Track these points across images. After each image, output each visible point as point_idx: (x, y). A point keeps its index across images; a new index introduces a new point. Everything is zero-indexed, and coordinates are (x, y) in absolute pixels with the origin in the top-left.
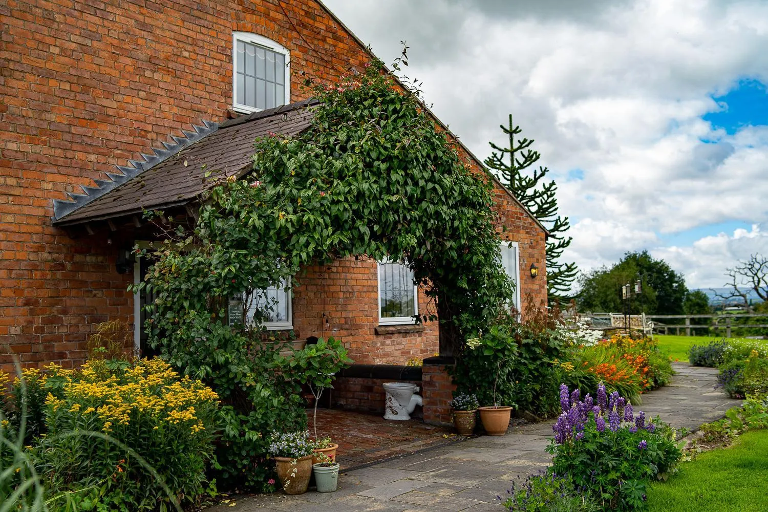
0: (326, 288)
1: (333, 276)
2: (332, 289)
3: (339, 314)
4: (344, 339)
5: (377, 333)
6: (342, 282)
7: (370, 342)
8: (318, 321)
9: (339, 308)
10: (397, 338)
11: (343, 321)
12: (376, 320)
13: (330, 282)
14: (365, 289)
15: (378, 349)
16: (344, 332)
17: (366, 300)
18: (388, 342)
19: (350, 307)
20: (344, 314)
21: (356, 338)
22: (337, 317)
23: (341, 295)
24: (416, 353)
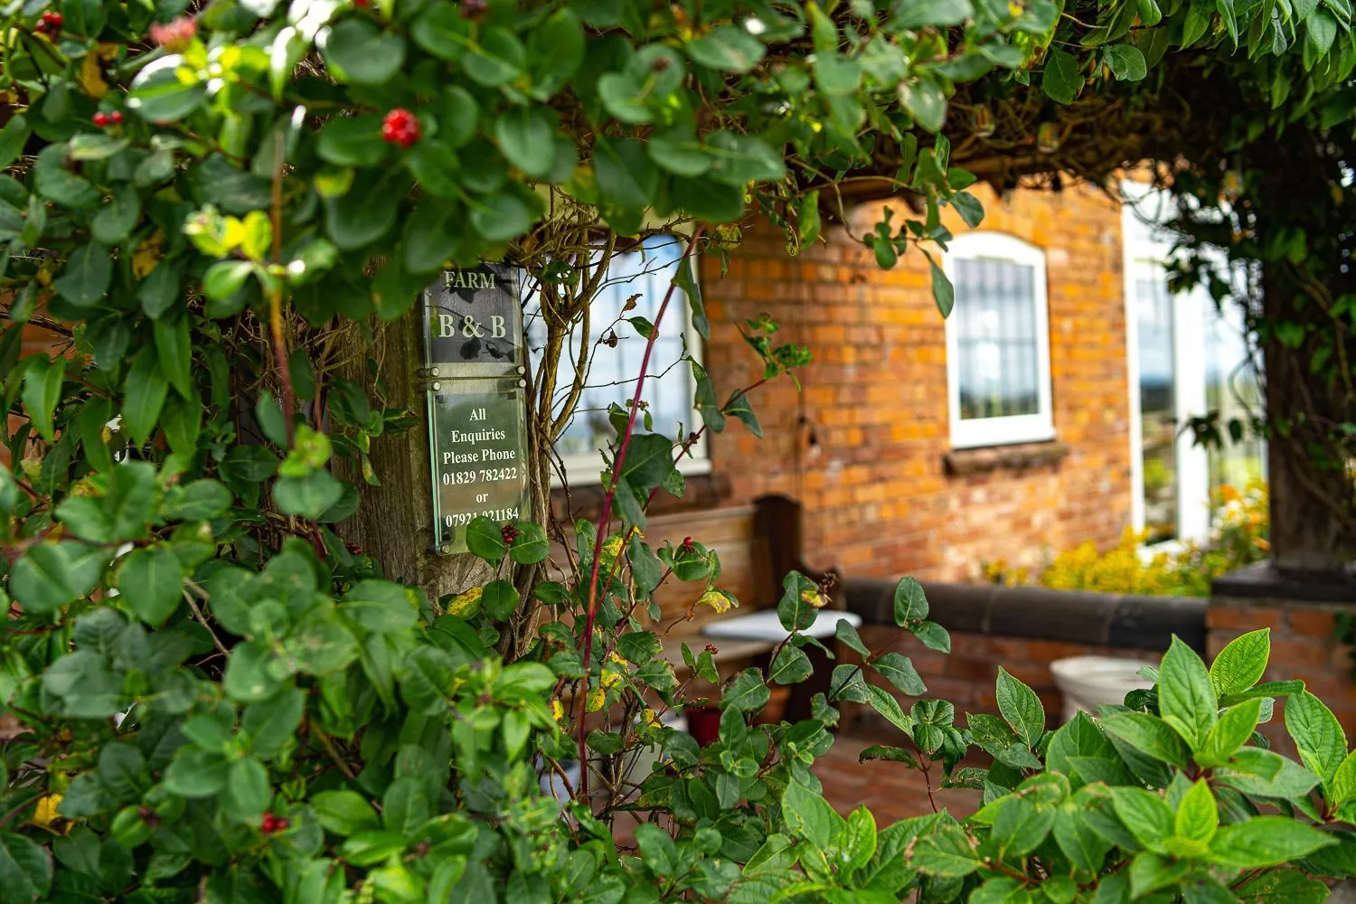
0: (806, 334)
1: (823, 294)
2: (824, 335)
3: (844, 416)
4: (862, 495)
5: (950, 470)
6: (849, 314)
7: (930, 499)
8: (784, 441)
9: (845, 396)
10: (1002, 483)
11: (856, 437)
12: (945, 430)
13: (816, 314)
14: (915, 335)
15: (952, 517)
16: (860, 473)
17: (918, 369)
18: (979, 494)
19: (874, 394)
20: (861, 416)
21: (895, 489)
22: (840, 426)
23: (850, 355)
24: (1046, 525)
